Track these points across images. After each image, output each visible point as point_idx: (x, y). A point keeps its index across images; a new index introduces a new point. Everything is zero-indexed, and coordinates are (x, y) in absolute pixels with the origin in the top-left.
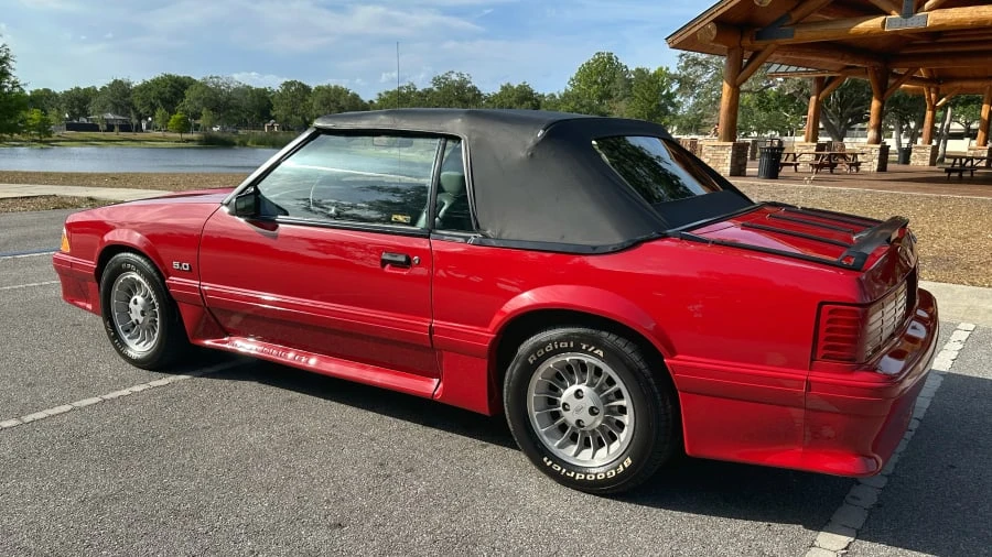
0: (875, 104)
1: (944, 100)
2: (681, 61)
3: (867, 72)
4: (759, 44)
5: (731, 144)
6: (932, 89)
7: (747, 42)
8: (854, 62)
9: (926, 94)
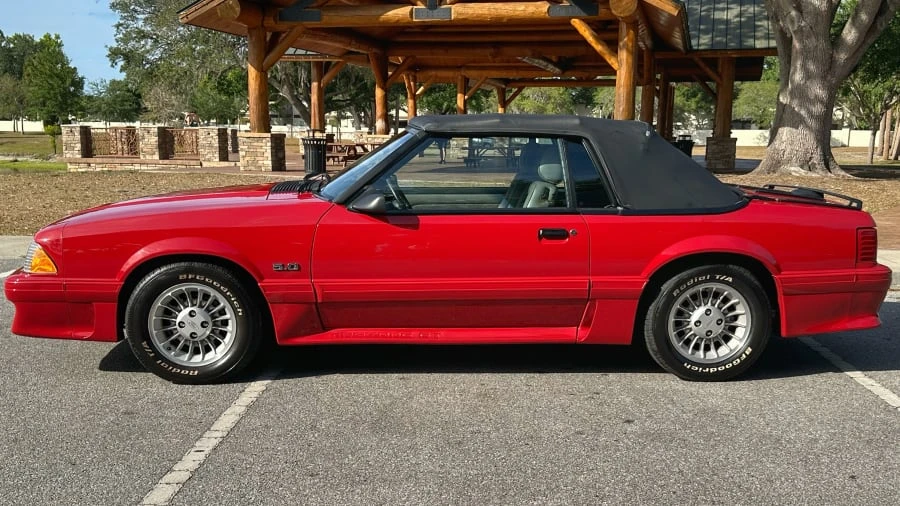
0: (379, 93)
1: (422, 88)
2: (118, 32)
3: (369, 61)
4: (282, 26)
5: (269, 135)
6: (411, 78)
7: (270, 22)
8: (359, 48)
9: (406, 82)
